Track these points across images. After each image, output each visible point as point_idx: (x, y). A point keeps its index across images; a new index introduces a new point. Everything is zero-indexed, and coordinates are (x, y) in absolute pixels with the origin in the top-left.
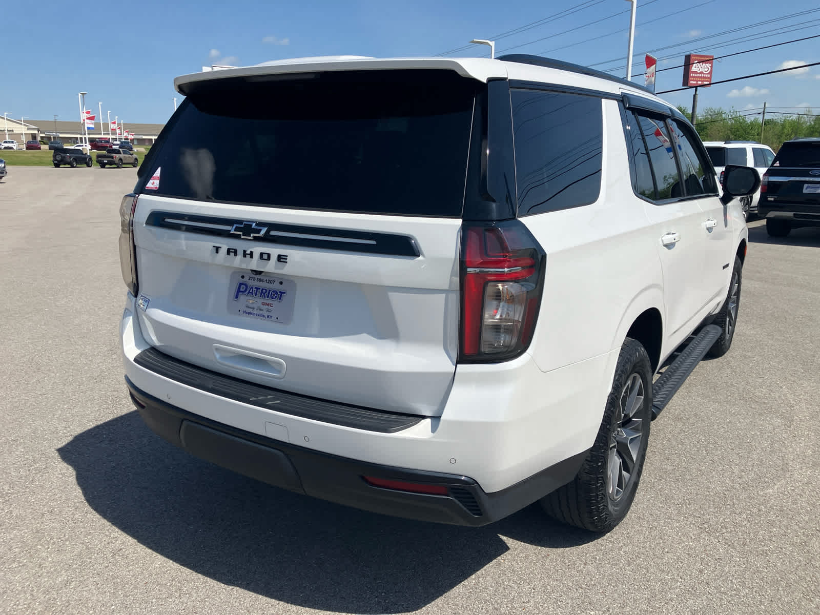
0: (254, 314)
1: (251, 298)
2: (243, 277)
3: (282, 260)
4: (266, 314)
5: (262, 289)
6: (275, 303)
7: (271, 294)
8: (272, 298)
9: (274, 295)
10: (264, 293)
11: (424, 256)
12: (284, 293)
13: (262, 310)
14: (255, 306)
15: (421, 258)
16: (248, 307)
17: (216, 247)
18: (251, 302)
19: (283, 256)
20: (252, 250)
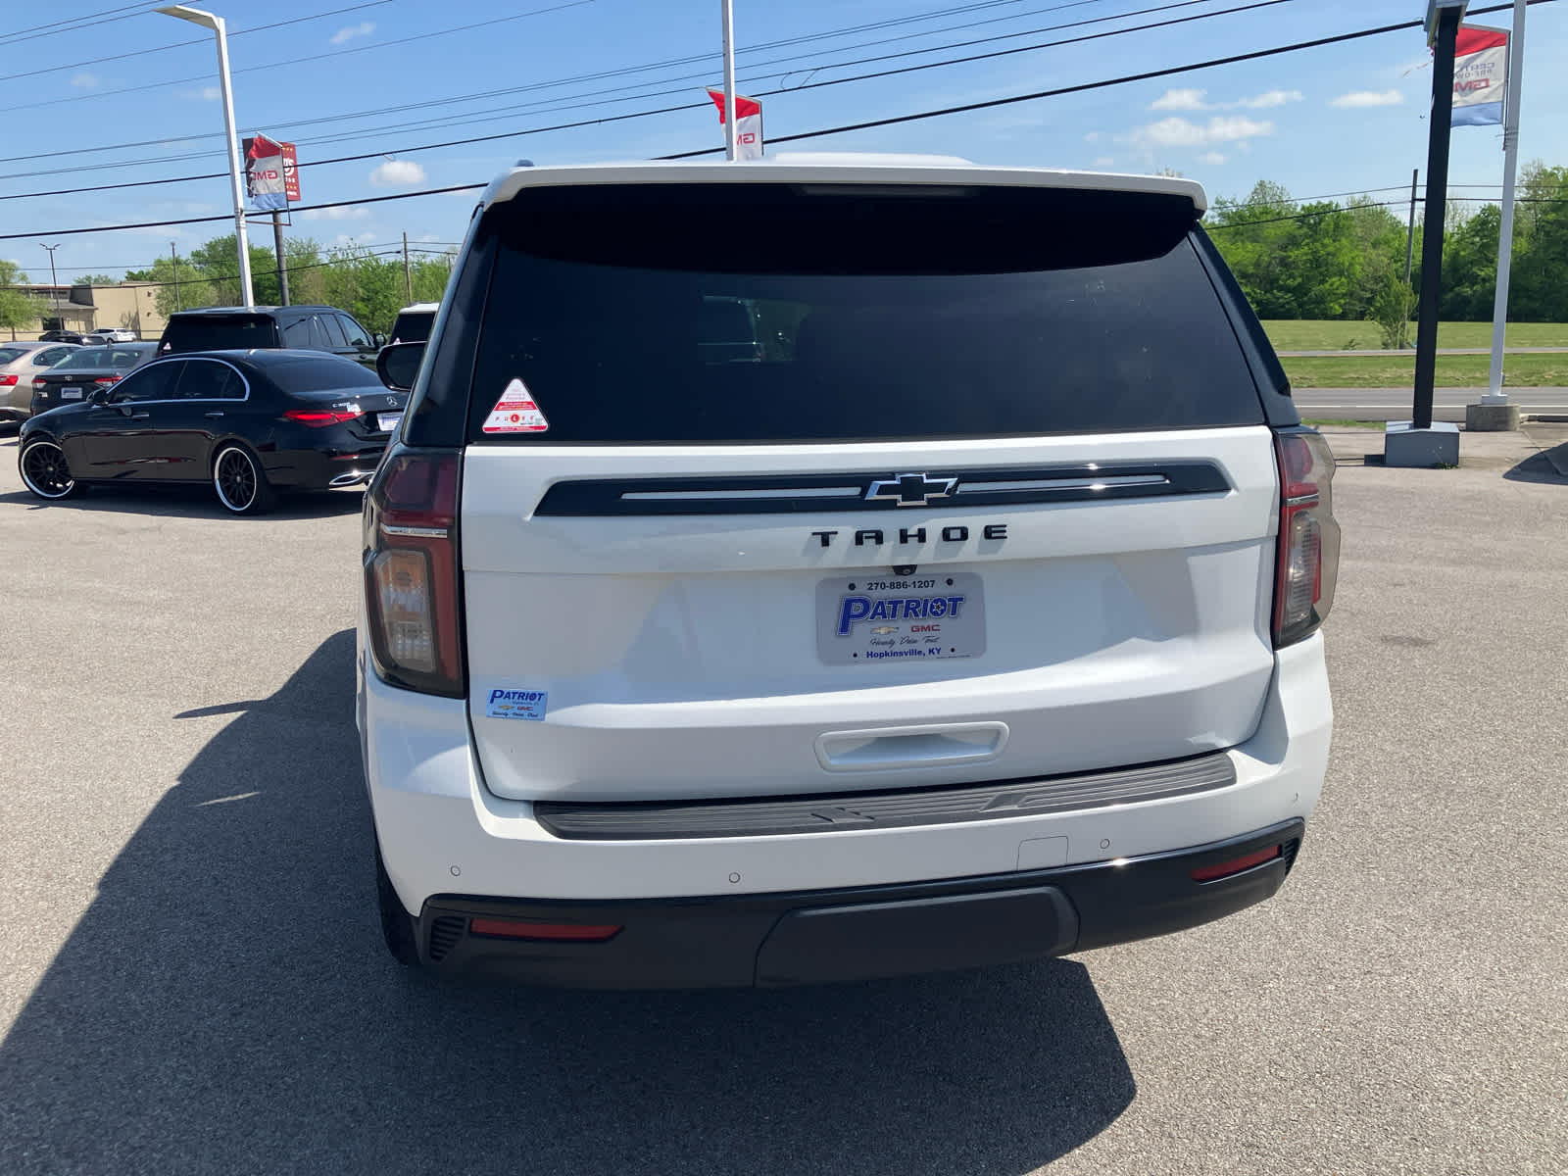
0: (894, 654)
1: (880, 624)
2: (852, 587)
3: (993, 535)
4: (924, 647)
5: (908, 602)
6: (945, 622)
7: (932, 607)
8: (935, 614)
9: (938, 607)
10: (912, 608)
11: (1237, 489)
12: (961, 599)
13: (915, 642)
14: (896, 637)
15: (1233, 492)
16: (878, 643)
17: (822, 534)
18: (882, 631)
19: (994, 526)
20: (921, 526)
